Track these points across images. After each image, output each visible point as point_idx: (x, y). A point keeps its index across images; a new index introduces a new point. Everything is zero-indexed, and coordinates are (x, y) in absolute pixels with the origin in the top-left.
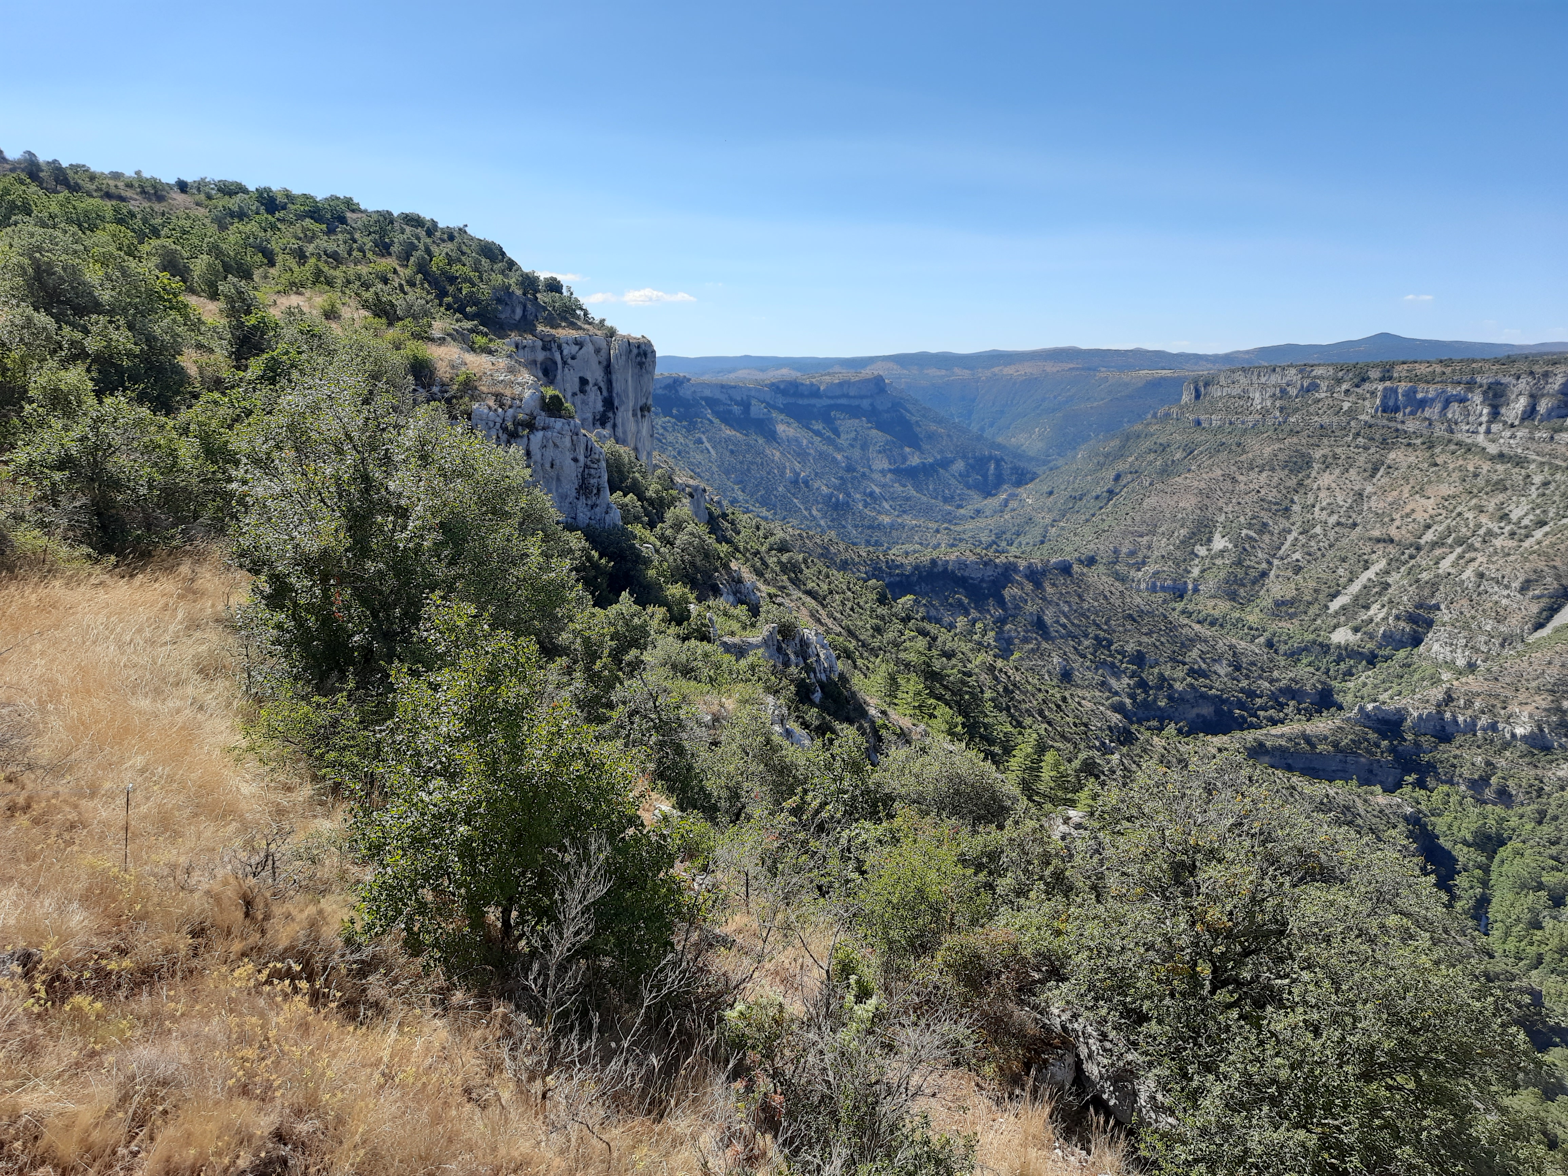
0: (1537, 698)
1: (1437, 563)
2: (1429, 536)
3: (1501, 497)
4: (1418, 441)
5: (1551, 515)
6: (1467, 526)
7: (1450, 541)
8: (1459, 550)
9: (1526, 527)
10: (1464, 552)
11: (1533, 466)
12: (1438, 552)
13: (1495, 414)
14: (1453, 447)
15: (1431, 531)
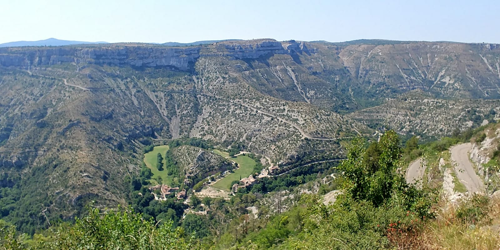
0: (18, 150)
1: (14, 111)
2: (12, 103)
3: (32, 88)
4: (11, 72)
5: (44, 92)
6: (23, 98)
7: (18, 103)
8: (20, 106)
9: (38, 97)
10: (21, 106)
11: (41, 78)
12: (14, 107)
13: (32, 63)
14: (21, 74)
15: (13, 101)
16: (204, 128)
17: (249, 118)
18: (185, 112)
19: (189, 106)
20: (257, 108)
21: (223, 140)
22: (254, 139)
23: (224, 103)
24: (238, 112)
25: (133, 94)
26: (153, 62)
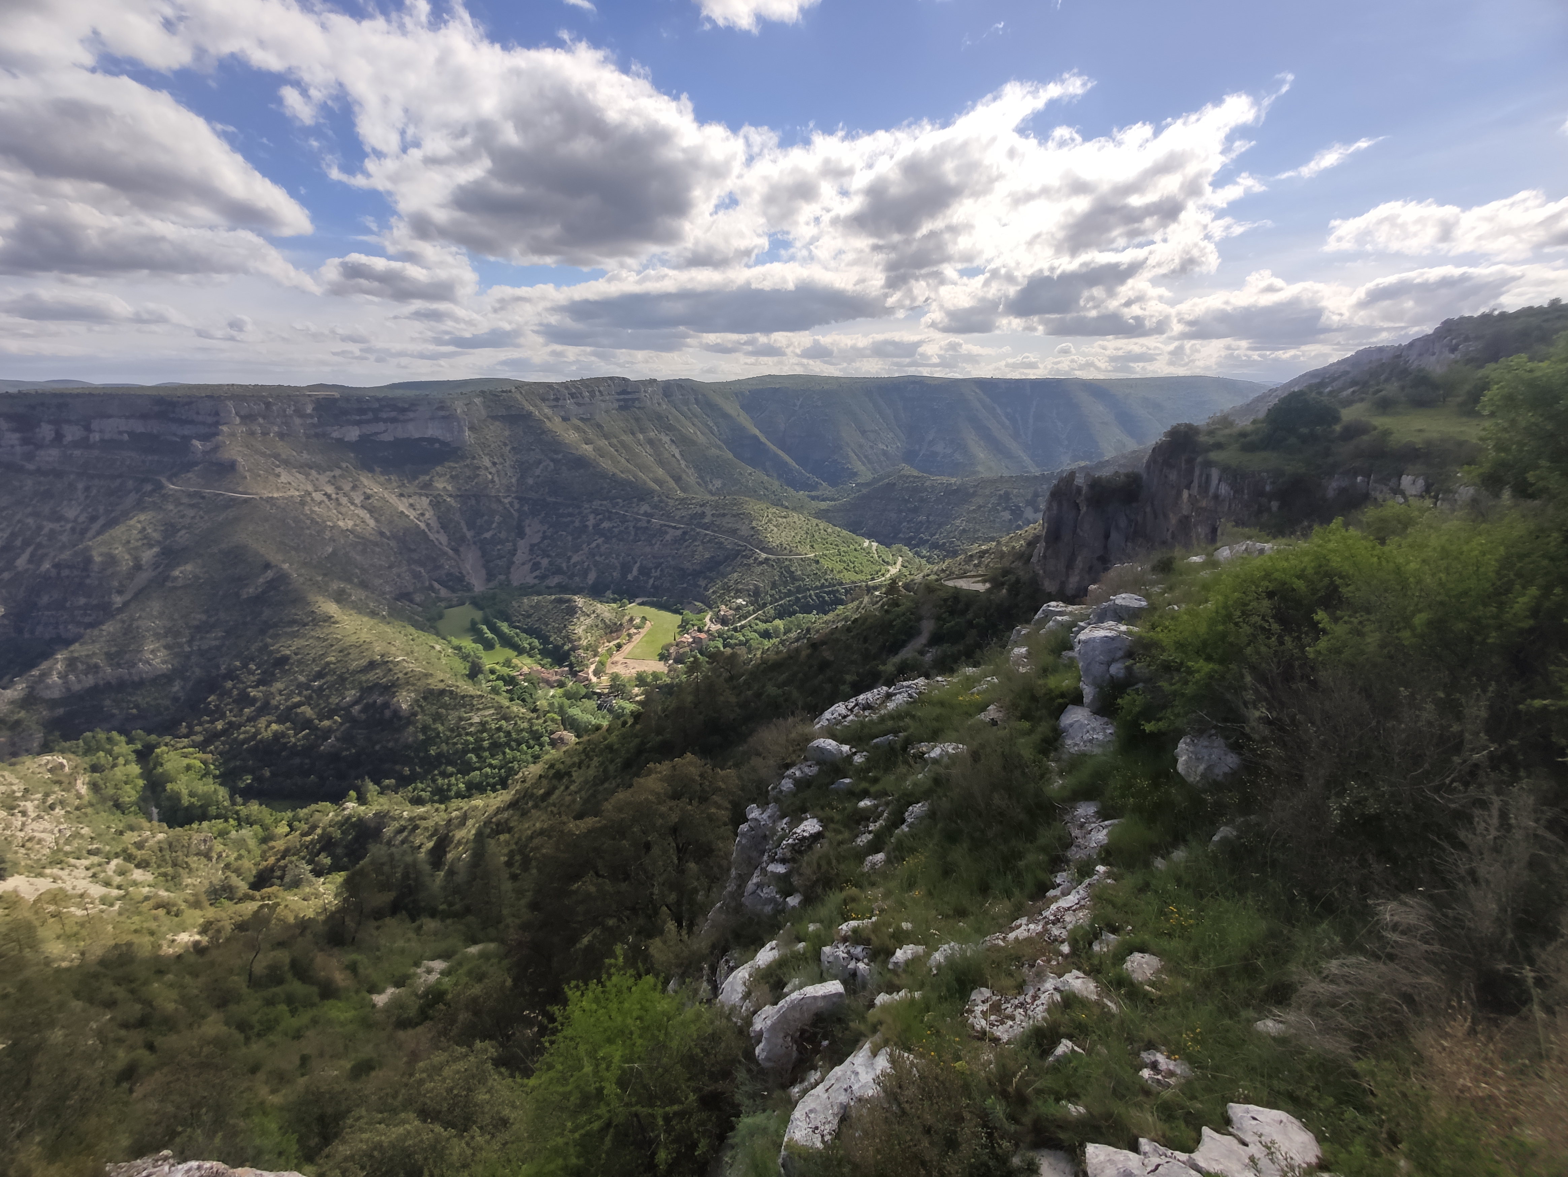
16: (539, 563)
17: (636, 534)
18: (488, 535)
19: (493, 522)
20: (646, 514)
21: (590, 582)
22: (656, 573)
23: (570, 510)
24: (606, 525)
25: (357, 501)
26: (385, 431)
